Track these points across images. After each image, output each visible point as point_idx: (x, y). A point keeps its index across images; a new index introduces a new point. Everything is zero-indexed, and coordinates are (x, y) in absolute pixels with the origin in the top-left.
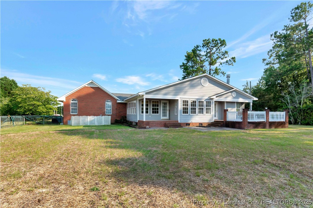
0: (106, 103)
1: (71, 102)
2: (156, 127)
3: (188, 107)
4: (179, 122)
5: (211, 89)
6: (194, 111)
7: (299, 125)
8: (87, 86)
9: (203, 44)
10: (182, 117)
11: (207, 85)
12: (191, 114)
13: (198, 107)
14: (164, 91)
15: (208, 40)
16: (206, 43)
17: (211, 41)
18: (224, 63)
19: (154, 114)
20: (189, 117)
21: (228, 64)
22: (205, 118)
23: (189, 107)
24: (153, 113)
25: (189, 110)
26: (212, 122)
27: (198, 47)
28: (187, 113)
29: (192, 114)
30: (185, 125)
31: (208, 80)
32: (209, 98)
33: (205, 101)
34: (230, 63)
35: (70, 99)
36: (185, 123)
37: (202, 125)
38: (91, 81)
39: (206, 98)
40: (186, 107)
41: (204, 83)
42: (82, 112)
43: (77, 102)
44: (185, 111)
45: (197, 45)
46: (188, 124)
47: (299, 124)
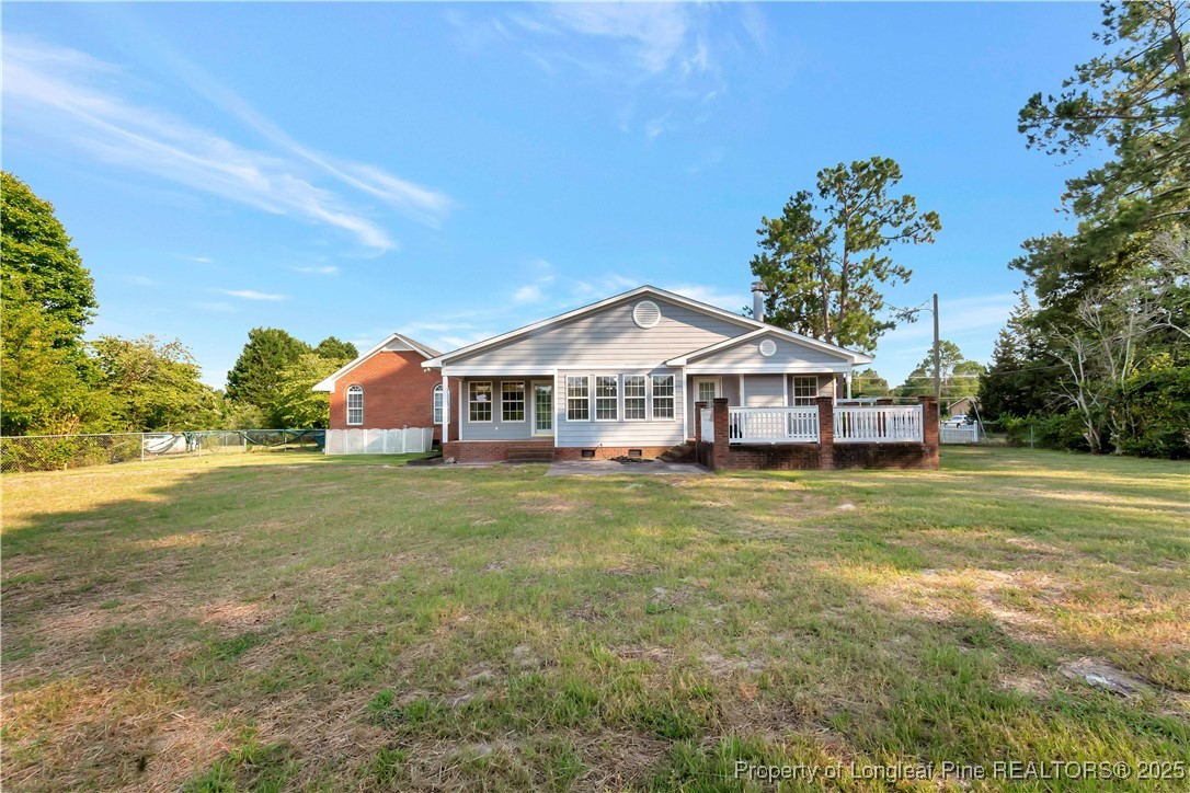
0: (436, 392)
1: (349, 393)
2: (479, 461)
3: (589, 398)
4: (556, 446)
5: (676, 335)
6: (607, 409)
7: (1118, 455)
8: (385, 349)
9: (818, 184)
10: (566, 428)
11: (654, 325)
12: (596, 420)
13: (624, 397)
14: (505, 354)
15: (839, 170)
16: (834, 181)
17: (850, 172)
18: (896, 238)
19: (510, 421)
20: (594, 428)
21: (911, 239)
22: (654, 433)
23: (592, 399)
24: (506, 418)
25: (592, 406)
26: (679, 444)
27: (801, 197)
28: (586, 416)
29: (603, 420)
30: (580, 454)
31: (657, 308)
32: (664, 366)
33: (649, 375)
34: (921, 234)
35: (344, 386)
36: (577, 449)
37: (641, 454)
38: (395, 336)
39: (654, 367)
40: (581, 398)
41: (645, 318)
42: (372, 421)
43: (361, 393)
44: (578, 410)
45: (799, 193)
46: (588, 453)
47: (1117, 451)
